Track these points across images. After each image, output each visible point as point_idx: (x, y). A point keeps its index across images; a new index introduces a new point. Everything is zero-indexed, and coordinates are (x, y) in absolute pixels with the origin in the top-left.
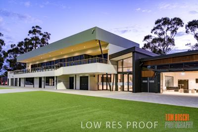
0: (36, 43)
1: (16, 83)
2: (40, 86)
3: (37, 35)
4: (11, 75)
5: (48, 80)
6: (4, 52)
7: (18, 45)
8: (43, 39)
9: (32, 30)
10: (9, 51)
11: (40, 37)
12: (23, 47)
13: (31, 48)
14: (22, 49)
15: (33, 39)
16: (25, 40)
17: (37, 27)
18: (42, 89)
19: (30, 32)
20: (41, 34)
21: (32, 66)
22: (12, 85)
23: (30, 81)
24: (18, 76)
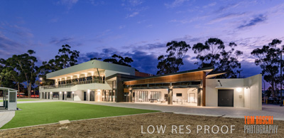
0: (66, 60)
1: (46, 96)
2: (63, 99)
3: (67, 53)
4: (42, 90)
5: (69, 95)
6: (37, 68)
7: (49, 62)
8: (72, 57)
9: (62, 48)
10: (42, 67)
11: (70, 55)
12: (54, 63)
13: (62, 65)
14: (53, 65)
15: (62, 56)
16: (56, 57)
17: (67, 45)
18: (64, 101)
19: (60, 50)
20: (70, 53)
21: (59, 83)
22: (43, 98)
23: (56, 95)
24: (47, 91)
